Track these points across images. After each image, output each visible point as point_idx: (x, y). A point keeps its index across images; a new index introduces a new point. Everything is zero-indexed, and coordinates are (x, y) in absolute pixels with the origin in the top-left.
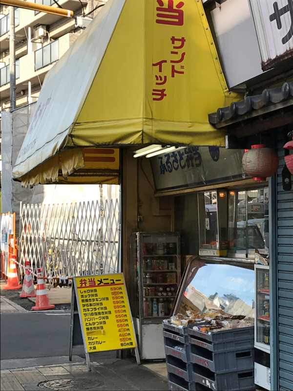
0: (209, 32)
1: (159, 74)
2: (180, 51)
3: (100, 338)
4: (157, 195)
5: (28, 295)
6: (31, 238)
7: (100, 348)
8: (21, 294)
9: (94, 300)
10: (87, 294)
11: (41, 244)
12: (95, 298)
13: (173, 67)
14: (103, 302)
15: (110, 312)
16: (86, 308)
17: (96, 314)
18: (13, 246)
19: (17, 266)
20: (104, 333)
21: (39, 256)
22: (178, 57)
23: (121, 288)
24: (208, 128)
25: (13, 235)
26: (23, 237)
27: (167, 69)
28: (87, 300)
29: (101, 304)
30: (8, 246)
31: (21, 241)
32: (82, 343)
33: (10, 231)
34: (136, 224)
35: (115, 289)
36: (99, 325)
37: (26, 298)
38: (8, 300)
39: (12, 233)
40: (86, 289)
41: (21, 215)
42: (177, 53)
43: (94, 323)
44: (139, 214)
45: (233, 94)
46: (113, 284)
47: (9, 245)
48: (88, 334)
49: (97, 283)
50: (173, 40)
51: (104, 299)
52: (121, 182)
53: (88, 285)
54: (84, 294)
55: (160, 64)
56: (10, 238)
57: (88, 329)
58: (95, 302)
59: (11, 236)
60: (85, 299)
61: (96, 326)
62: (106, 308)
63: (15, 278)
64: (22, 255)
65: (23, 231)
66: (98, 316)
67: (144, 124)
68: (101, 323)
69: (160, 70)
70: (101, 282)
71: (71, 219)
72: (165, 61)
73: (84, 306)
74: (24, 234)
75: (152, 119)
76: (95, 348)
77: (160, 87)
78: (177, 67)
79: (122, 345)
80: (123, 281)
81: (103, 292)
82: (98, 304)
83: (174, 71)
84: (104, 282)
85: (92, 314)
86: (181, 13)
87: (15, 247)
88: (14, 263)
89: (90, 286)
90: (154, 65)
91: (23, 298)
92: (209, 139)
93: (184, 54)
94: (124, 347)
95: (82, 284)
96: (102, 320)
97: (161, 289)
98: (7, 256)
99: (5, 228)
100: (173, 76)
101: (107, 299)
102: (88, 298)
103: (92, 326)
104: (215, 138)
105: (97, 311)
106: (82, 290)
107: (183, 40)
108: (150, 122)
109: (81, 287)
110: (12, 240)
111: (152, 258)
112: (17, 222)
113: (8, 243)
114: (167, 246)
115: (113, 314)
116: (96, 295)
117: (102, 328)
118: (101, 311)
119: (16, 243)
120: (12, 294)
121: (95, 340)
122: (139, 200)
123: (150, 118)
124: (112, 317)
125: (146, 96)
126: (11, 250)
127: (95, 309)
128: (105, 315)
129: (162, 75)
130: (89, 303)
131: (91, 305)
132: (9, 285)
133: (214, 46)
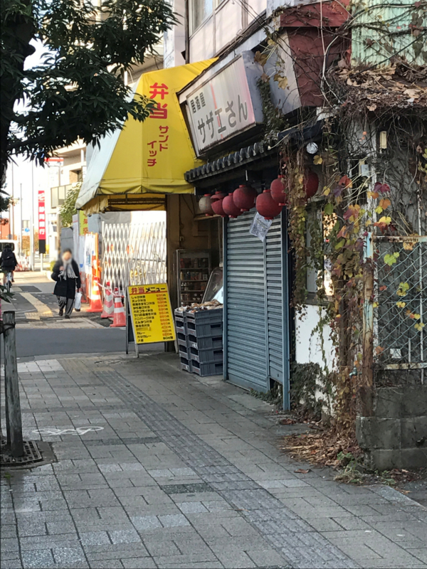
0: (184, 122)
1: (151, 150)
2: (165, 135)
3: (147, 333)
4: (196, 219)
5: (109, 315)
6: (113, 259)
7: (146, 340)
8: (102, 315)
9: (142, 304)
10: (137, 299)
11: (123, 265)
12: (143, 302)
13: (161, 145)
14: (150, 306)
15: (155, 314)
16: (136, 310)
17: (144, 315)
18: (96, 267)
19: (100, 288)
20: (150, 330)
21: (121, 277)
22: (164, 139)
23: (164, 295)
24: (184, 182)
25: (95, 257)
26: (106, 258)
27: (157, 146)
28: (137, 304)
29: (149, 307)
30: (91, 269)
31: (103, 262)
32: (133, 340)
33: (93, 252)
34: (178, 243)
35: (160, 295)
36: (147, 324)
37: (107, 318)
38: (89, 321)
39: (94, 255)
40: (136, 296)
41: (103, 235)
42: (163, 136)
43: (142, 322)
44: (181, 235)
45: (200, 161)
46: (159, 291)
47: (93, 267)
48: (137, 330)
49: (145, 291)
50: (161, 128)
51: (150, 303)
52: (166, 209)
53: (138, 292)
54: (135, 299)
55: (152, 143)
56: (93, 260)
57: (137, 326)
58: (144, 305)
59: (94, 258)
60: (135, 303)
61: (144, 324)
62: (152, 310)
63: (99, 301)
64: (105, 277)
65: (106, 252)
66: (145, 316)
67: (142, 181)
68: (148, 321)
69: (153, 147)
70: (149, 290)
71: (151, 238)
72: (155, 142)
73: (134, 308)
74: (107, 255)
75: (147, 178)
76: (142, 340)
77: (152, 158)
78: (163, 145)
79: (164, 338)
80: (167, 289)
81: (150, 298)
82: (146, 307)
83: (161, 147)
84: (151, 290)
85: (141, 315)
86: (166, 111)
87: (98, 269)
88: (97, 285)
89: (140, 293)
90: (148, 144)
91: (104, 318)
92: (185, 189)
93: (167, 137)
94: (166, 340)
95: (133, 291)
96: (149, 320)
97: (196, 295)
98: (91, 279)
99: (88, 249)
100: (161, 150)
101: (154, 303)
102: (138, 302)
103: (141, 324)
104: (188, 188)
105: (145, 313)
106: (134, 296)
107: (167, 128)
108: (146, 180)
109: (132, 294)
110: (95, 262)
111: (190, 271)
112: (100, 243)
113: (91, 265)
114: (200, 261)
115: (158, 315)
116: (145, 300)
117: (148, 325)
118: (148, 312)
119: (98, 265)
120: (94, 316)
121: (143, 335)
122: (180, 223)
123: (146, 177)
124: (157, 317)
125: (143, 163)
126: (94, 271)
127: (144, 311)
128: (151, 316)
129: (154, 150)
130: (138, 306)
131: (140, 308)
132: (92, 307)
133: (187, 131)
